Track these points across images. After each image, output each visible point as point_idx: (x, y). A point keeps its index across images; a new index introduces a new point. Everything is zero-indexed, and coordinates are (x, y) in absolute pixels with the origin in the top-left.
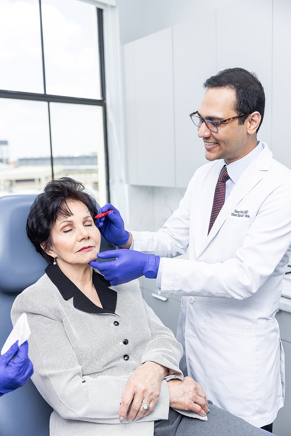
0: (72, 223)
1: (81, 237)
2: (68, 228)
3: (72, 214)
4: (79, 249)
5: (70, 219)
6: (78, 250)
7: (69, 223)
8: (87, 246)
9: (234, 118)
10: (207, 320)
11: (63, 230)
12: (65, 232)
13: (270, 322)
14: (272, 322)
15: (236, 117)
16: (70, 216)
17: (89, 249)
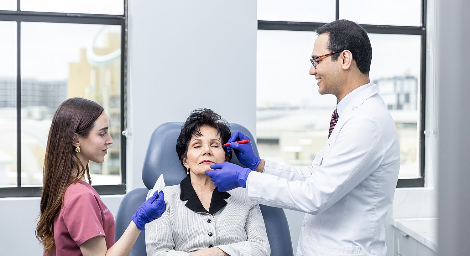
0: (201, 142)
1: (203, 153)
2: (197, 145)
3: (202, 135)
4: (201, 161)
5: (200, 138)
6: (200, 163)
7: (198, 141)
8: (207, 160)
9: (328, 55)
10: (308, 239)
11: (194, 146)
12: (195, 148)
13: (358, 248)
14: (359, 249)
15: (330, 54)
16: (200, 136)
17: (208, 163)
